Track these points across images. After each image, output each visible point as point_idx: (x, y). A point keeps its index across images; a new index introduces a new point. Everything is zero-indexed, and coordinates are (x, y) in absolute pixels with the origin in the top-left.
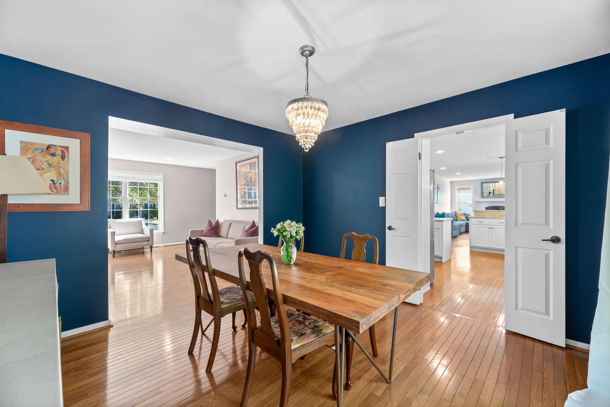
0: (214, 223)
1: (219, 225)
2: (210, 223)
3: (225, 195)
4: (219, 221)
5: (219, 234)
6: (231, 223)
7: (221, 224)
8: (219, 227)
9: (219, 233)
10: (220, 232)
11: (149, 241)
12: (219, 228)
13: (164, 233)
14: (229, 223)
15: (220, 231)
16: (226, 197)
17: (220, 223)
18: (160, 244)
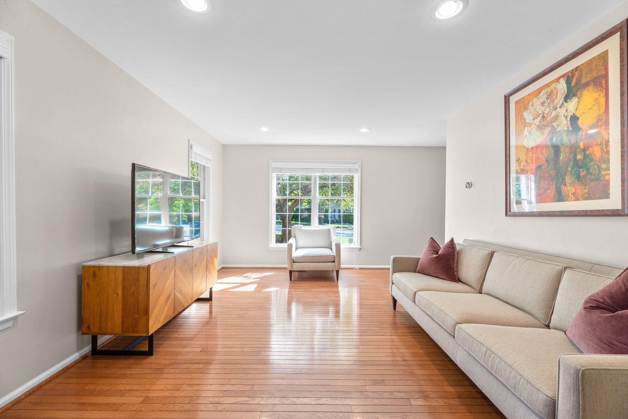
0: (443, 244)
1: (456, 253)
2: (434, 246)
3: (469, 185)
4: (456, 241)
5: (456, 273)
6: (492, 254)
7: (459, 251)
8: (456, 256)
9: (457, 271)
10: (459, 270)
11: (334, 262)
12: (456, 260)
13: (360, 249)
14: (485, 252)
15: (459, 267)
16: (472, 188)
17: (458, 248)
18: (355, 265)
